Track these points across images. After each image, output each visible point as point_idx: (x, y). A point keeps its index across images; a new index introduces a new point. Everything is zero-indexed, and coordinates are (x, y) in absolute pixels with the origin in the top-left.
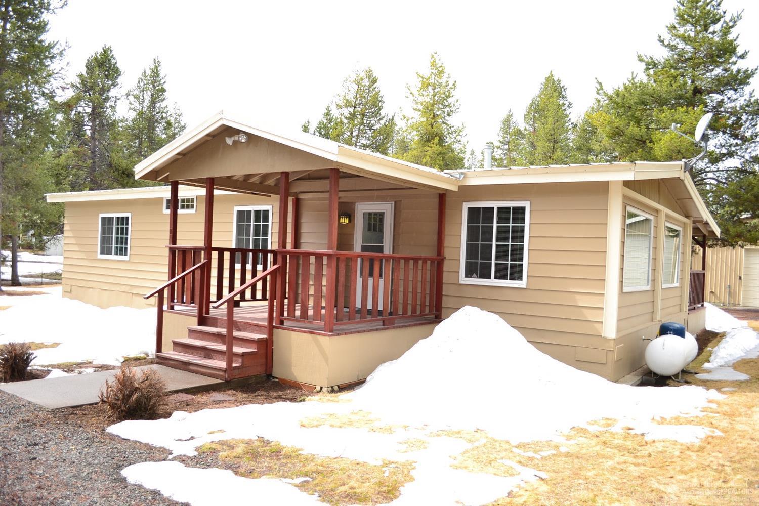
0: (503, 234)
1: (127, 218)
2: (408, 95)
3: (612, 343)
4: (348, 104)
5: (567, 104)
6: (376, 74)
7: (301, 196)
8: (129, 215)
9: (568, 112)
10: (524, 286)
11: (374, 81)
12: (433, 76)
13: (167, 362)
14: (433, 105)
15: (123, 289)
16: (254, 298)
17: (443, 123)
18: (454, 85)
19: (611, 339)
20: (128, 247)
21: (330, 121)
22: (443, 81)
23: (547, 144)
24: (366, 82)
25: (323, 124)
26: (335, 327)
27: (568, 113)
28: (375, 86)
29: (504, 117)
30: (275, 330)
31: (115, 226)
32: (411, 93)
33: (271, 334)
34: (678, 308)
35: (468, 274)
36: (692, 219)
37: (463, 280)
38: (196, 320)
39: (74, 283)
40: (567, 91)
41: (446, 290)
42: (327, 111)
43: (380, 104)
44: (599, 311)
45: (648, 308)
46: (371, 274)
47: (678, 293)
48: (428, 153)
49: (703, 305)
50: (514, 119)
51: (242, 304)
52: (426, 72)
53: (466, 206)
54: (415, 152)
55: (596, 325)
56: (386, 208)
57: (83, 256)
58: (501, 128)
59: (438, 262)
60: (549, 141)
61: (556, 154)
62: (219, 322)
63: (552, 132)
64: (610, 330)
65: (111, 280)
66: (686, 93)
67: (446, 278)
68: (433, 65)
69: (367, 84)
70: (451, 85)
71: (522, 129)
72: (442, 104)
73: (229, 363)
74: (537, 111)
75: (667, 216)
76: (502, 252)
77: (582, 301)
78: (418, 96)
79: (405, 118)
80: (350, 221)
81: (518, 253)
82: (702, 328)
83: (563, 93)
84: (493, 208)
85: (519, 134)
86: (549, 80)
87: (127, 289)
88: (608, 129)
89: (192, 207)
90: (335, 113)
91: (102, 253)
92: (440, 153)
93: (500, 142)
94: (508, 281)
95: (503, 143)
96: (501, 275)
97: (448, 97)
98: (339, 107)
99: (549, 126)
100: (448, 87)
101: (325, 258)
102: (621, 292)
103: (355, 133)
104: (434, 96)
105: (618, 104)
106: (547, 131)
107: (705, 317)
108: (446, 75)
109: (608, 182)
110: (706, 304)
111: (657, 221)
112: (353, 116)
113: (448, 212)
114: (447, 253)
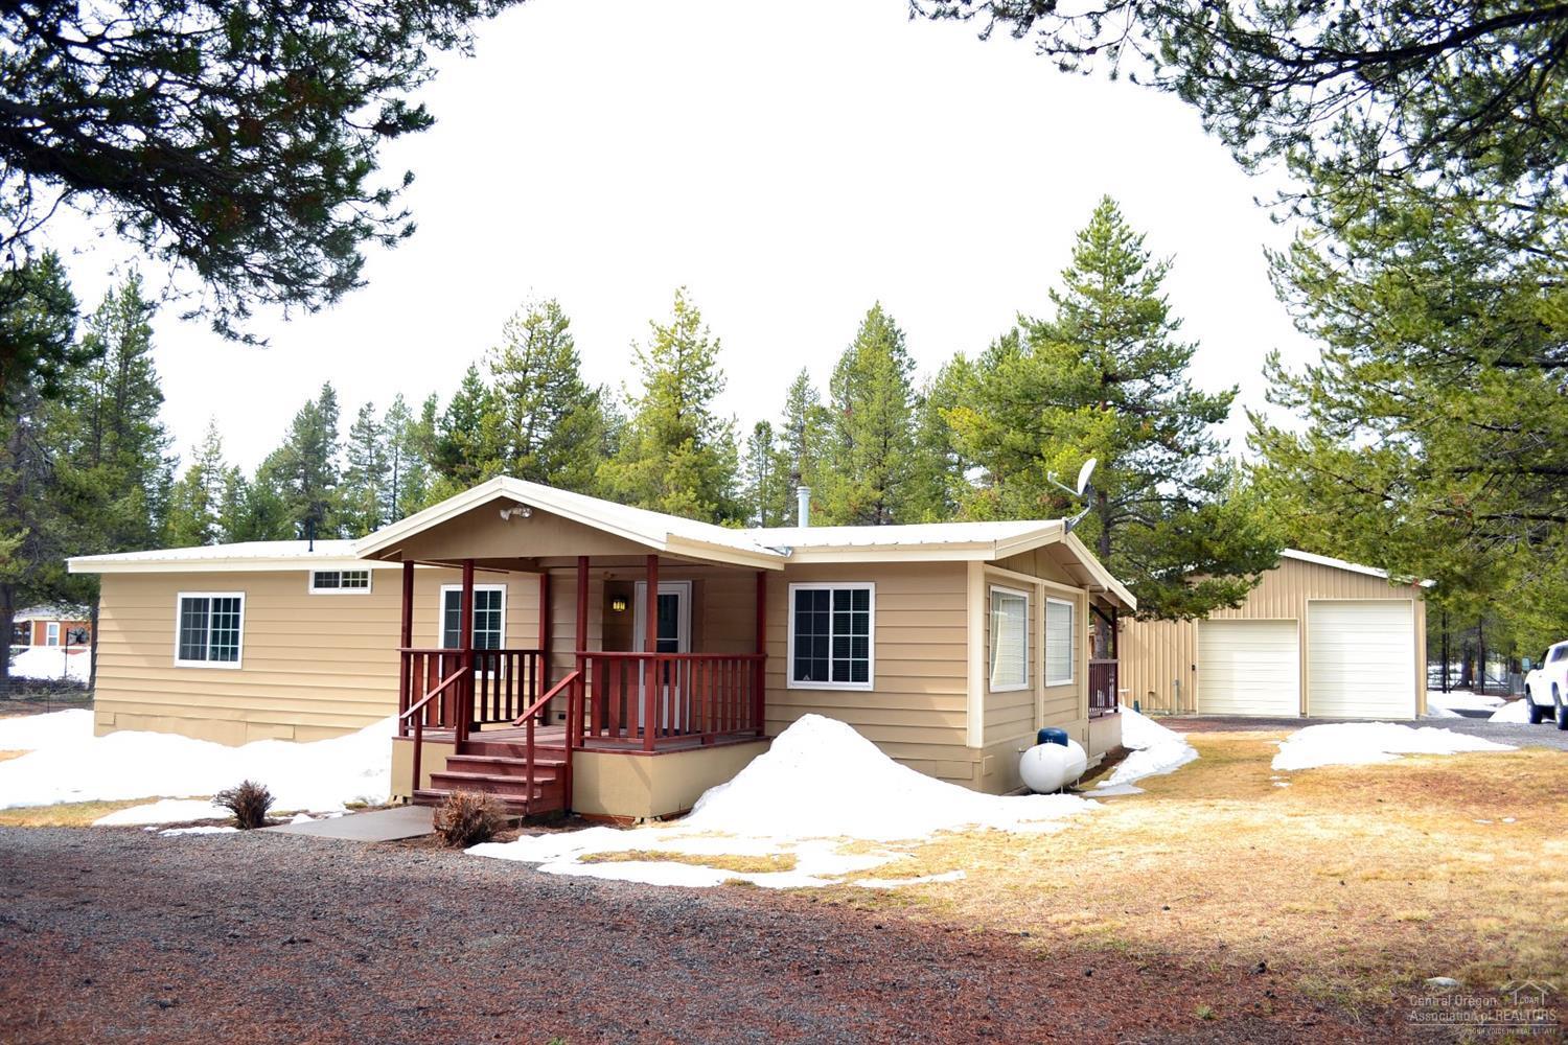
0: (841, 623)
1: (237, 601)
2: (636, 359)
3: (978, 753)
4: (514, 366)
5: (907, 363)
6: (565, 312)
7: (554, 572)
8: (241, 595)
9: (907, 376)
10: (871, 689)
11: (563, 325)
12: (679, 327)
13: (432, 800)
14: (679, 380)
15: (228, 715)
16: (497, 719)
17: (698, 410)
18: (716, 345)
19: (977, 749)
20: (240, 646)
21: (475, 394)
22: (698, 337)
23: (873, 439)
24: (548, 326)
25: (463, 401)
26: (657, 746)
27: (908, 379)
28: (564, 332)
29: (793, 380)
30: (575, 754)
31: (210, 613)
32: (641, 357)
33: (570, 758)
34: (1073, 713)
35: (798, 677)
36: (1088, 588)
37: (792, 684)
38: (453, 748)
39: (119, 708)
40: (906, 338)
41: (770, 698)
42: (469, 376)
43: (573, 366)
44: (962, 716)
45: (1027, 713)
46: (666, 681)
47: (1072, 692)
48: (674, 465)
49: (1116, 711)
50: (811, 385)
51: (484, 727)
52: (668, 320)
53: (793, 588)
54: (649, 462)
55: (959, 732)
56: (681, 589)
57: (142, 662)
58: (789, 401)
59: (757, 662)
60: (877, 433)
61: (890, 457)
62: (488, 748)
63: (883, 417)
64: (975, 738)
65: (203, 702)
66: (1091, 382)
67: (769, 682)
68: (680, 308)
69: (549, 330)
70: (710, 344)
71: (827, 406)
72: (695, 378)
73: (531, 795)
74: (854, 372)
75: (1047, 588)
76: (841, 647)
77: (940, 705)
78: (652, 362)
79: (631, 400)
80: (627, 607)
81: (861, 648)
82: (1116, 744)
83: (900, 342)
84: (828, 591)
85: (822, 415)
86: (875, 315)
87: (237, 715)
88: (975, 434)
89: (364, 584)
90: (488, 381)
91: (183, 656)
92: (695, 464)
93: (787, 427)
94: (850, 683)
95: (792, 428)
96: (840, 675)
97: (704, 366)
98: (496, 370)
99: (876, 407)
100: (706, 349)
101: (642, 662)
102: (988, 692)
103: (526, 420)
104: (681, 363)
105: (990, 396)
106: (873, 415)
107: (1120, 727)
108: (701, 327)
109: (965, 563)
110: (1121, 707)
111: (1033, 599)
112: (521, 388)
113: (770, 596)
114: (770, 649)
